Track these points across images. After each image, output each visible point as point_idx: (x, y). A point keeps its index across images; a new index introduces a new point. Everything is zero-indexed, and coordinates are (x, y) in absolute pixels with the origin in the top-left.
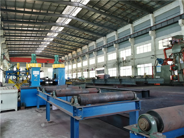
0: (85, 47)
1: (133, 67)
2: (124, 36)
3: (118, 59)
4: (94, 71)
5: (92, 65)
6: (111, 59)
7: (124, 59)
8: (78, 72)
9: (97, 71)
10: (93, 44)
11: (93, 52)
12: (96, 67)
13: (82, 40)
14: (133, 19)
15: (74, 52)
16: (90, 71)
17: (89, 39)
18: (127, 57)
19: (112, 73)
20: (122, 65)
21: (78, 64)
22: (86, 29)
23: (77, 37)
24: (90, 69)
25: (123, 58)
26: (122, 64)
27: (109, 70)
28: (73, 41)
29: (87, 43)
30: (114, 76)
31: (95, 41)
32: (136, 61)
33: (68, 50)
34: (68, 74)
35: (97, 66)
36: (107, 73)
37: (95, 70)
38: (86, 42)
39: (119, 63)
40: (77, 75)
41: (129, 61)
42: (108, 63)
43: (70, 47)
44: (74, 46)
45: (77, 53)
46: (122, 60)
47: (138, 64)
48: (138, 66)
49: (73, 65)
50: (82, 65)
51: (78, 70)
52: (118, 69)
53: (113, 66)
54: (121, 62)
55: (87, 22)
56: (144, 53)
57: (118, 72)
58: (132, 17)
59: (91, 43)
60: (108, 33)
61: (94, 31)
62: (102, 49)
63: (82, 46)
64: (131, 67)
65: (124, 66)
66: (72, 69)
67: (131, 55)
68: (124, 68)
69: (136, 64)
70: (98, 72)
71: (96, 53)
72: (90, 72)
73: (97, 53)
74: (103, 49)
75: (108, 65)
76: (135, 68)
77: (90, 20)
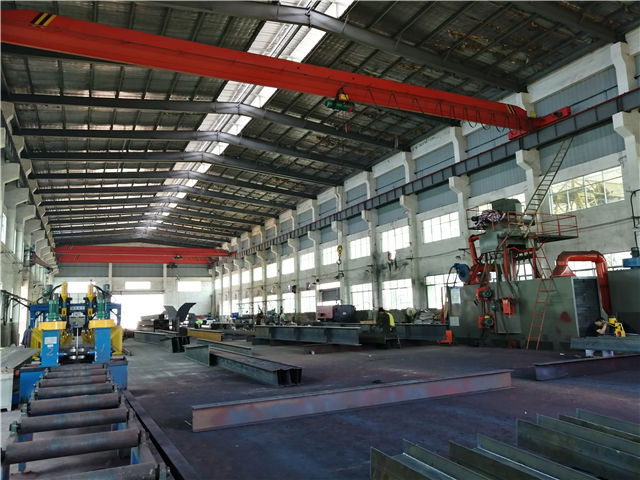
0: (287, 216)
1: (413, 282)
2: (390, 188)
3: (376, 255)
4: (312, 293)
5: (307, 271)
6: (358, 256)
7: (393, 258)
8: (270, 293)
9: (320, 291)
10: (307, 206)
11: (309, 232)
12: (318, 281)
13: (274, 195)
14: (408, 137)
15: (257, 230)
16: (303, 290)
17: (294, 194)
18: (398, 252)
19: (362, 298)
20: (387, 275)
21: (269, 267)
22: (278, 166)
23: (256, 187)
24: (302, 284)
25: (389, 254)
26: (386, 272)
27: (354, 288)
28: (246, 199)
29: (293, 202)
30: (366, 308)
31: (314, 198)
32: (422, 263)
33: (239, 224)
34: (241, 299)
35: (319, 276)
36: (348, 298)
37: (313, 288)
38: (288, 200)
39: (379, 269)
40: (265, 302)
41: (406, 264)
42: (350, 268)
43: (241, 215)
44: (254, 212)
45: (266, 233)
46: (386, 261)
47: (429, 275)
48: (430, 280)
49: (255, 270)
50: (280, 271)
51: (268, 288)
52: (376, 288)
53: (364, 280)
54: (383, 267)
55: (276, 148)
56: (442, 243)
57: (376, 296)
58: (404, 133)
59: (304, 204)
60: (347, 176)
61: (302, 170)
62: (330, 225)
63: (279, 212)
64: (408, 282)
65: (392, 278)
66: (253, 282)
67: (409, 245)
68: (393, 283)
69: (422, 274)
70: (325, 295)
71: (317, 234)
72: (304, 294)
73: (322, 234)
74: (334, 224)
75: (352, 275)
76: (421, 287)
77: (283, 143)
